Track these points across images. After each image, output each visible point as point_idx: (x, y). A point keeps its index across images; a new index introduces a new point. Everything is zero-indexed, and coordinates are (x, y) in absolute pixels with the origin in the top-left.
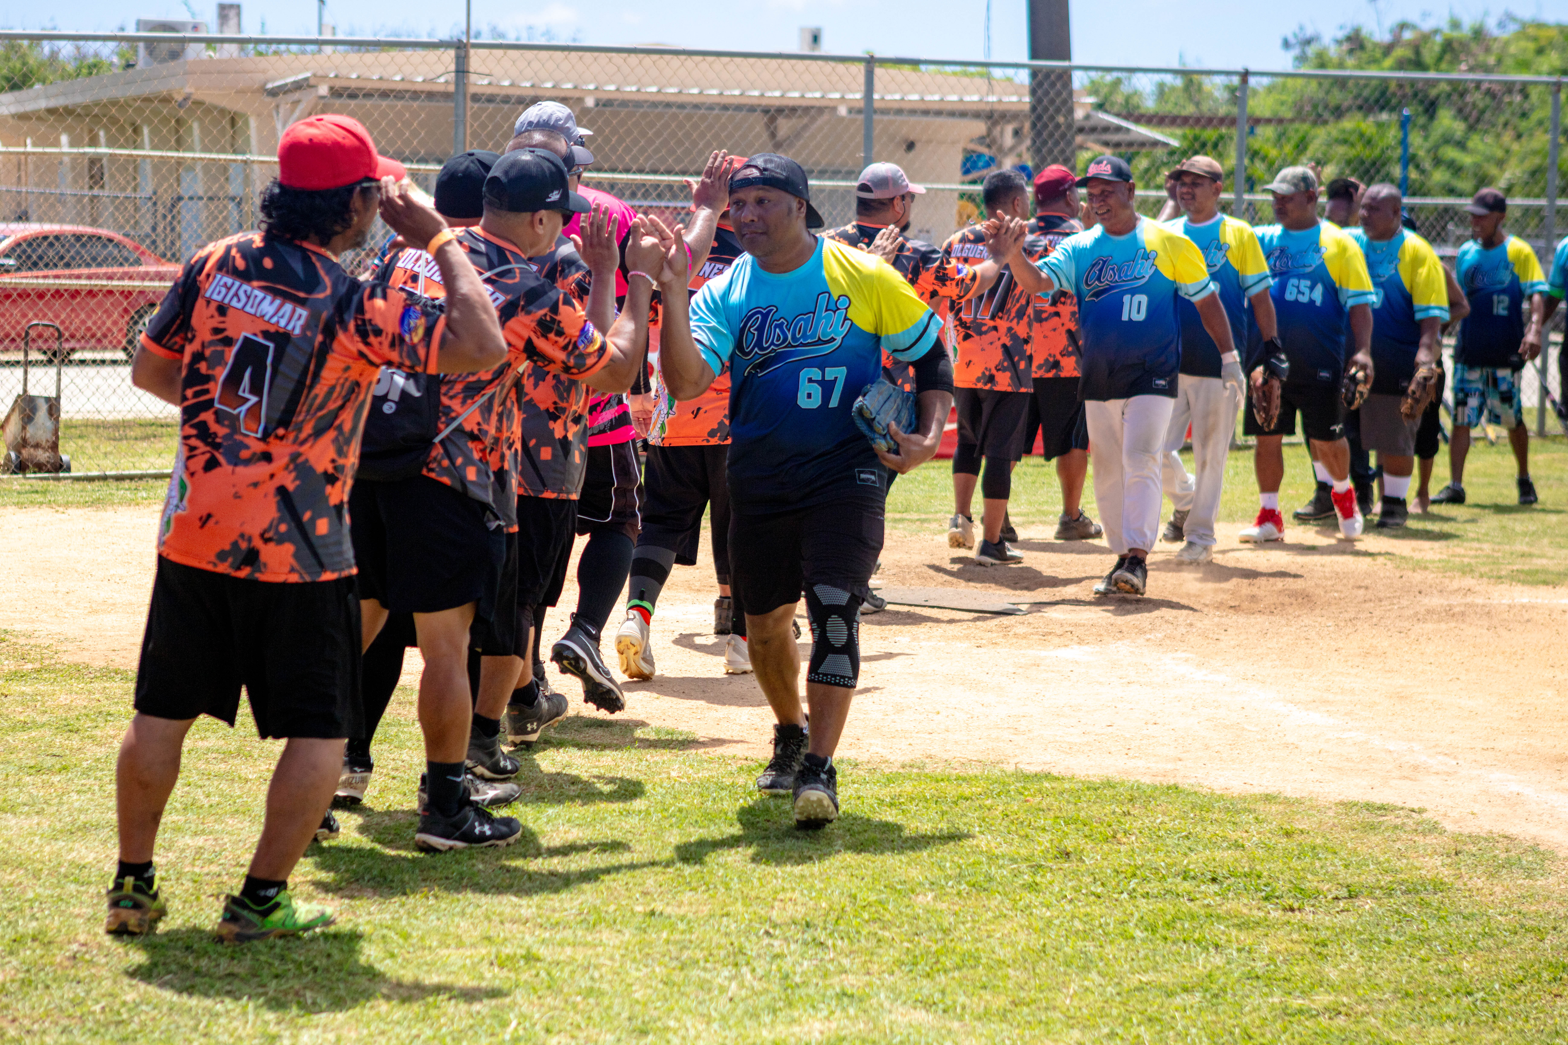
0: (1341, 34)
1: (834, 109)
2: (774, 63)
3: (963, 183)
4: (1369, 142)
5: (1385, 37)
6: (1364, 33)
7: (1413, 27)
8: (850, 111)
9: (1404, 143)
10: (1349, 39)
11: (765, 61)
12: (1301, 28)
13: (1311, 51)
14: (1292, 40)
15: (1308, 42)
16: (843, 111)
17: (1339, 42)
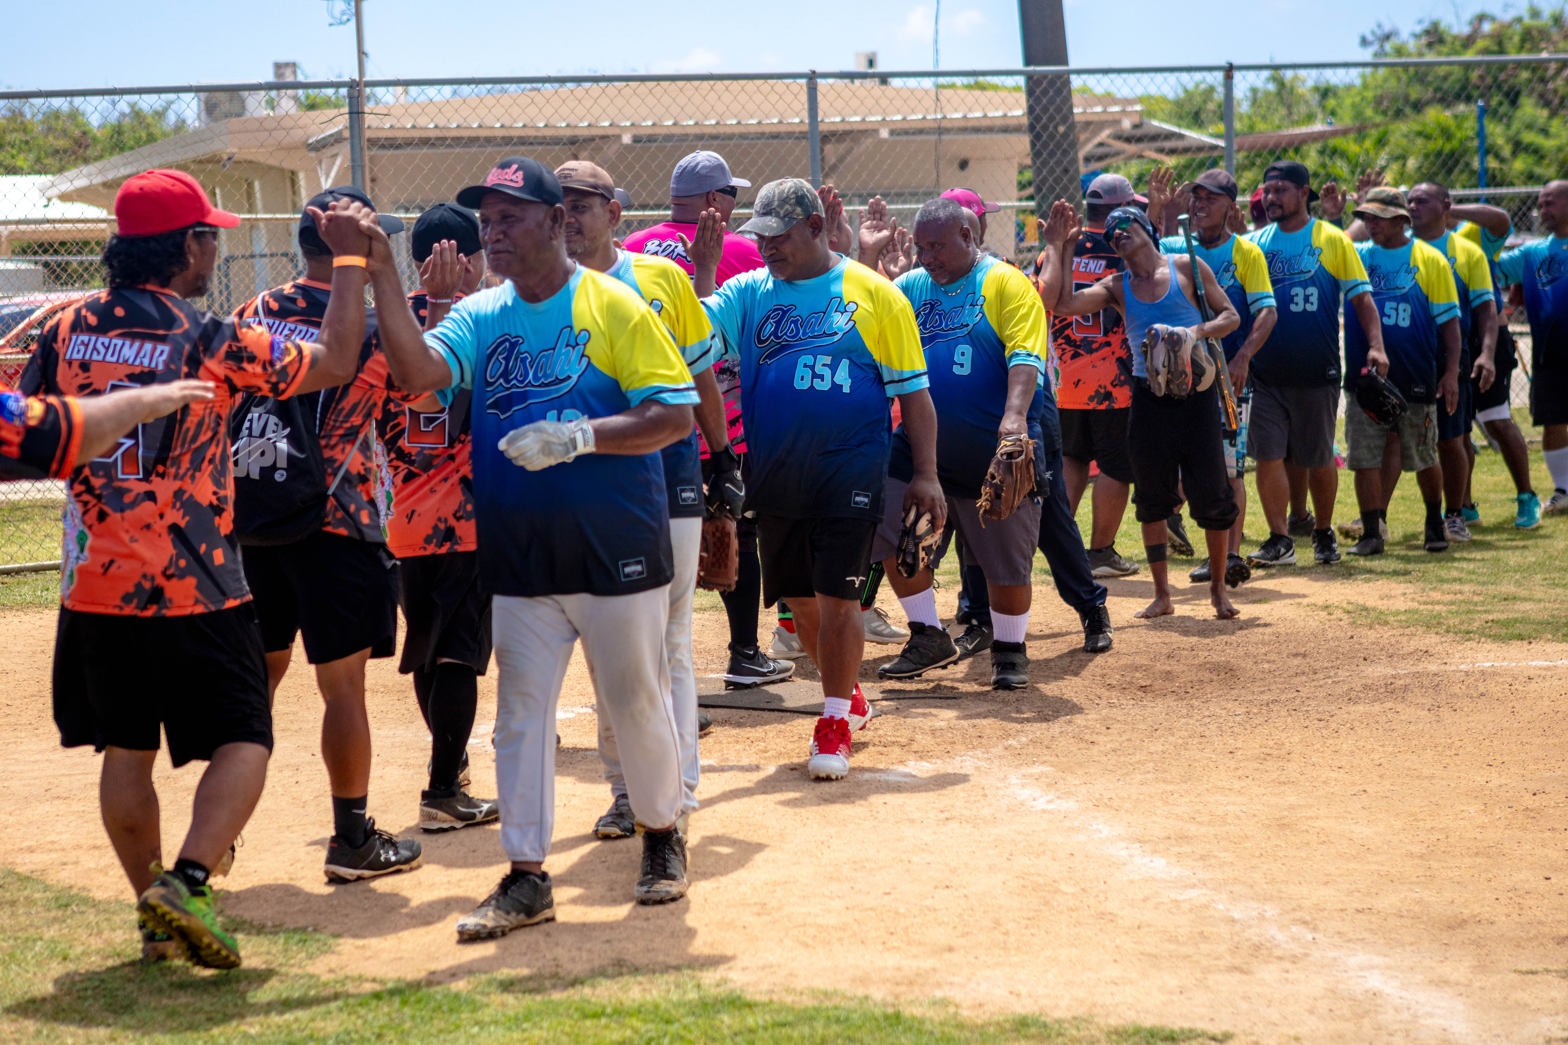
0: (1418, 29)
1: (876, 131)
2: (706, 84)
3: (1020, 199)
4: (1447, 134)
5: (1466, 30)
6: (1443, 26)
7: (1493, 19)
8: (892, 132)
9: (1481, 134)
10: (1427, 32)
11: (696, 83)
12: (1379, 26)
13: (1388, 47)
14: (1370, 37)
15: (1387, 37)
16: (884, 133)
17: (1416, 36)
